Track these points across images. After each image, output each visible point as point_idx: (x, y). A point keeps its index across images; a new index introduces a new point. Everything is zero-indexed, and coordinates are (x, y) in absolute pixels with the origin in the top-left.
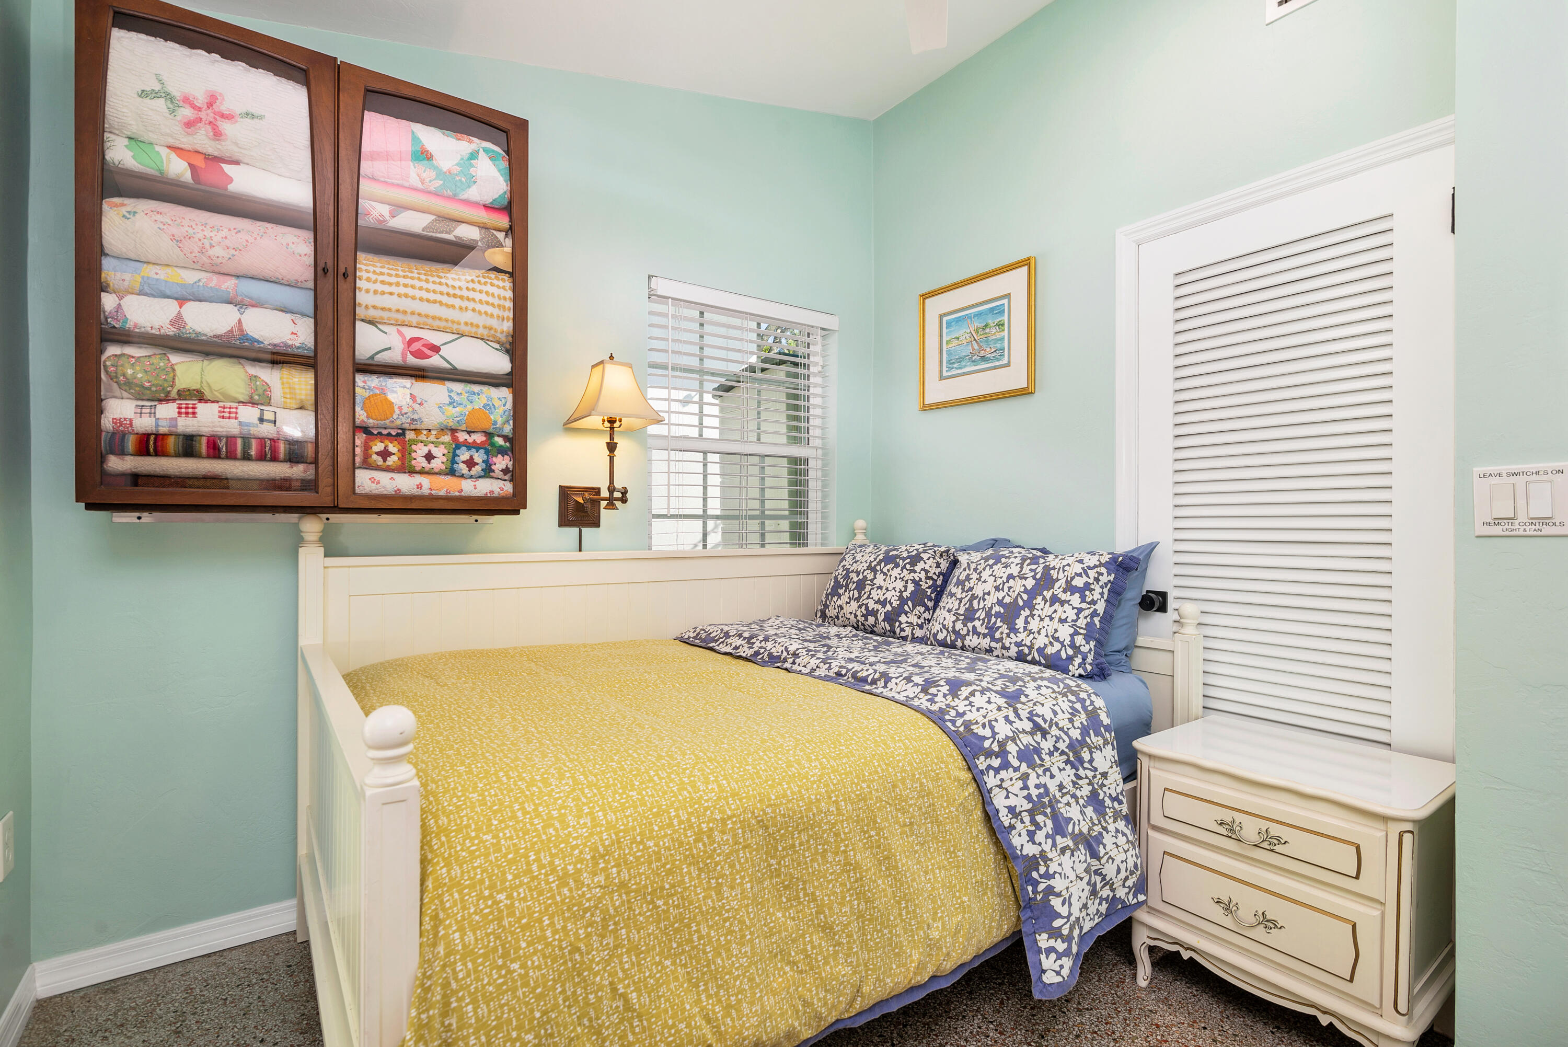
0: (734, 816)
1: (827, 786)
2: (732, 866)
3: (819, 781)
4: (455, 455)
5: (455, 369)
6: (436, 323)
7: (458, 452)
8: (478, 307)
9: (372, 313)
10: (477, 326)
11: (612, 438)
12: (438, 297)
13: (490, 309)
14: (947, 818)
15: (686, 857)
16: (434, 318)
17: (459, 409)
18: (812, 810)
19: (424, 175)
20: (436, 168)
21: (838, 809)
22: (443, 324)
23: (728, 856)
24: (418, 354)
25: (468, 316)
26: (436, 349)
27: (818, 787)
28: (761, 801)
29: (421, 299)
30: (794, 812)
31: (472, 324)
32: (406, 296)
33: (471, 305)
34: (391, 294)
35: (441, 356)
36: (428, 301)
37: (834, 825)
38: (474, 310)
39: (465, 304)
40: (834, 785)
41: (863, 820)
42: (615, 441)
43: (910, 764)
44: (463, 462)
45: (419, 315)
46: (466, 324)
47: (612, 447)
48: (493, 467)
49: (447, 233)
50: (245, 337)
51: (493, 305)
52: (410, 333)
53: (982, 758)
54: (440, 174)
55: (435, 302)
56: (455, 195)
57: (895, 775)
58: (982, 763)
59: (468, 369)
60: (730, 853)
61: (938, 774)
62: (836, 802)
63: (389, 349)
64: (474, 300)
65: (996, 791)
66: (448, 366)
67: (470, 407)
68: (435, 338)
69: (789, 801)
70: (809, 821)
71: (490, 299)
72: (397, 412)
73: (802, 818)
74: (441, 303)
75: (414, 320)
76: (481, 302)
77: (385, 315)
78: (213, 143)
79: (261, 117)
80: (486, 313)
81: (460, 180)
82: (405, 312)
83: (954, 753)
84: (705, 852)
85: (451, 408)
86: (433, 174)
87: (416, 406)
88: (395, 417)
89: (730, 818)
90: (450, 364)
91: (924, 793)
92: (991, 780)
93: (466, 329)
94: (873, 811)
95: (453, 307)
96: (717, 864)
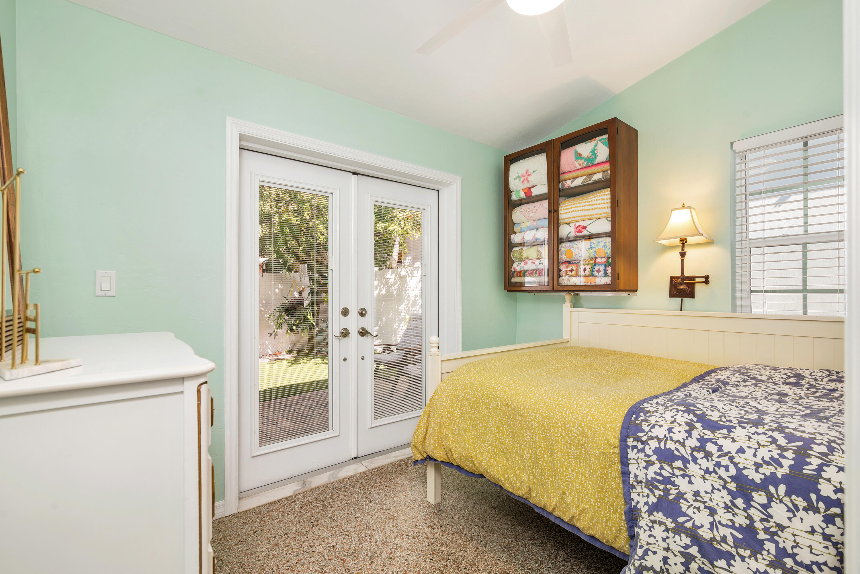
0: (499, 397)
1: (536, 405)
2: (494, 413)
3: (534, 402)
4: (593, 268)
5: (592, 234)
6: (586, 218)
7: (595, 267)
8: (598, 206)
9: (567, 221)
10: (601, 214)
11: (683, 250)
12: (584, 208)
13: (603, 206)
14: (593, 455)
15: (483, 402)
16: (584, 216)
17: (594, 250)
18: (524, 410)
19: (580, 163)
20: (583, 158)
21: (535, 416)
22: (588, 217)
23: (494, 408)
24: (579, 232)
25: (596, 211)
26: (585, 228)
27: (532, 404)
28: (510, 398)
29: (578, 211)
30: (518, 407)
31: (598, 214)
32: (574, 211)
33: (596, 206)
34: (569, 212)
35: (587, 230)
36: (581, 210)
37: (531, 421)
38: (597, 208)
39: (593, 207)
40: (539, 407)
41: (545, 427)
42: (685, 251)
43: (583, 418)
44: (596, 271)
45: (579, 216)
46: (596, 214)
47: (683, 254)
48: (607, 272)
49: (590, 180)
50: (537, 239)
51: (604, 203)
52: (578, 224)
53: (632, 439)
54: (586, 159)
55: (583, 210)
56: (592, 164)
57: (571, 419)
58: (631, 442)
59: (596, 233)
60: (495, 408)
61: (596, 431)
62: (536, 413)
63: (571, 232)
64: (597, 204)
65: (632, 461)
66: (589, 233)
67: (597, 248)
68: (584, 224)
69: (518, 403)
70: (522, 414)
71: (603, 201)
72: (574, 254)
73: (520, 411)
74: (585, 210)
75: (579, 218)
76: (599, 204)
77: (570, 220)
78: (528, 184)
79: (536, 170)
80: (602, 208)
81: (592, 158)
82: (575, 217)
83: (617, 429)
84: (488, 403)
85: (590, 250)
86: (583, 161)
87: (579, 251)
88: (574, 256)
89: (498, 397)
90: (590, 232)
91: (583, 434)
92: (632, 454)
93: (598, 216)
94: (550, 426)
95: (590, 209)
96: (490, 409)
